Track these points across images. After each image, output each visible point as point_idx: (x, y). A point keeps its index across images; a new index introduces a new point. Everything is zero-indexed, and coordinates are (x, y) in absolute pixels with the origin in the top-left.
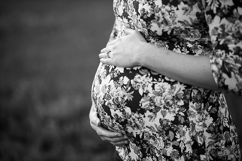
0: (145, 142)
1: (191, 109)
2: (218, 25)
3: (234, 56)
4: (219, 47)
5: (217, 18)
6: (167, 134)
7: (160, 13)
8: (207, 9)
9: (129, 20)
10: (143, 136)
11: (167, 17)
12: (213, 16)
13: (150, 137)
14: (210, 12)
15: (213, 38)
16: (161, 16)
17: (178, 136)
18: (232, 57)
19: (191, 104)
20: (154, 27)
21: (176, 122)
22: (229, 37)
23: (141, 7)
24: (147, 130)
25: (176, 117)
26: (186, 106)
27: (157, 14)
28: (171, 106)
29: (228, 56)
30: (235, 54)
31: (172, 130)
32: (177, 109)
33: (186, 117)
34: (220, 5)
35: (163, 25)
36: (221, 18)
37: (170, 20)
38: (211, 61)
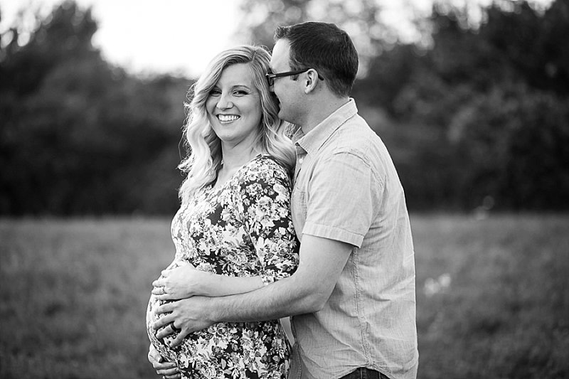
0: (197, 372)
1: (244, 336)
2: (263, 247)
3: (283, 274)
4: (267, 267)
5: (261, 239)
6: (219, 362)
7: (208, 232)
8: (251, 231)
9: (182, 240)
10: (195, 366)
11: (215, 237)
12: (257, 237)
13: (202, 366)
14: (254, 234)
15: (261, 259)
16: (209, 235)
17: (230, 364)
18: (281, 275)
19: (244, 331)
20: (203, 246)
21: (229, 349)
22: (275, 257)
23: (192, 226)
24: (199, 358)
25: (229, 346)
26: (239, 334)
27: (205, 233)
28: (223, 334)
29: (278, 275)
30: (283, 272)
31: (224, 358)
32: (230, 337)
33: (239, 345)
34: (262, 226)
35: (210, 245)
36: (265, 239)
37: (217, 240)
38: (263, 280)
